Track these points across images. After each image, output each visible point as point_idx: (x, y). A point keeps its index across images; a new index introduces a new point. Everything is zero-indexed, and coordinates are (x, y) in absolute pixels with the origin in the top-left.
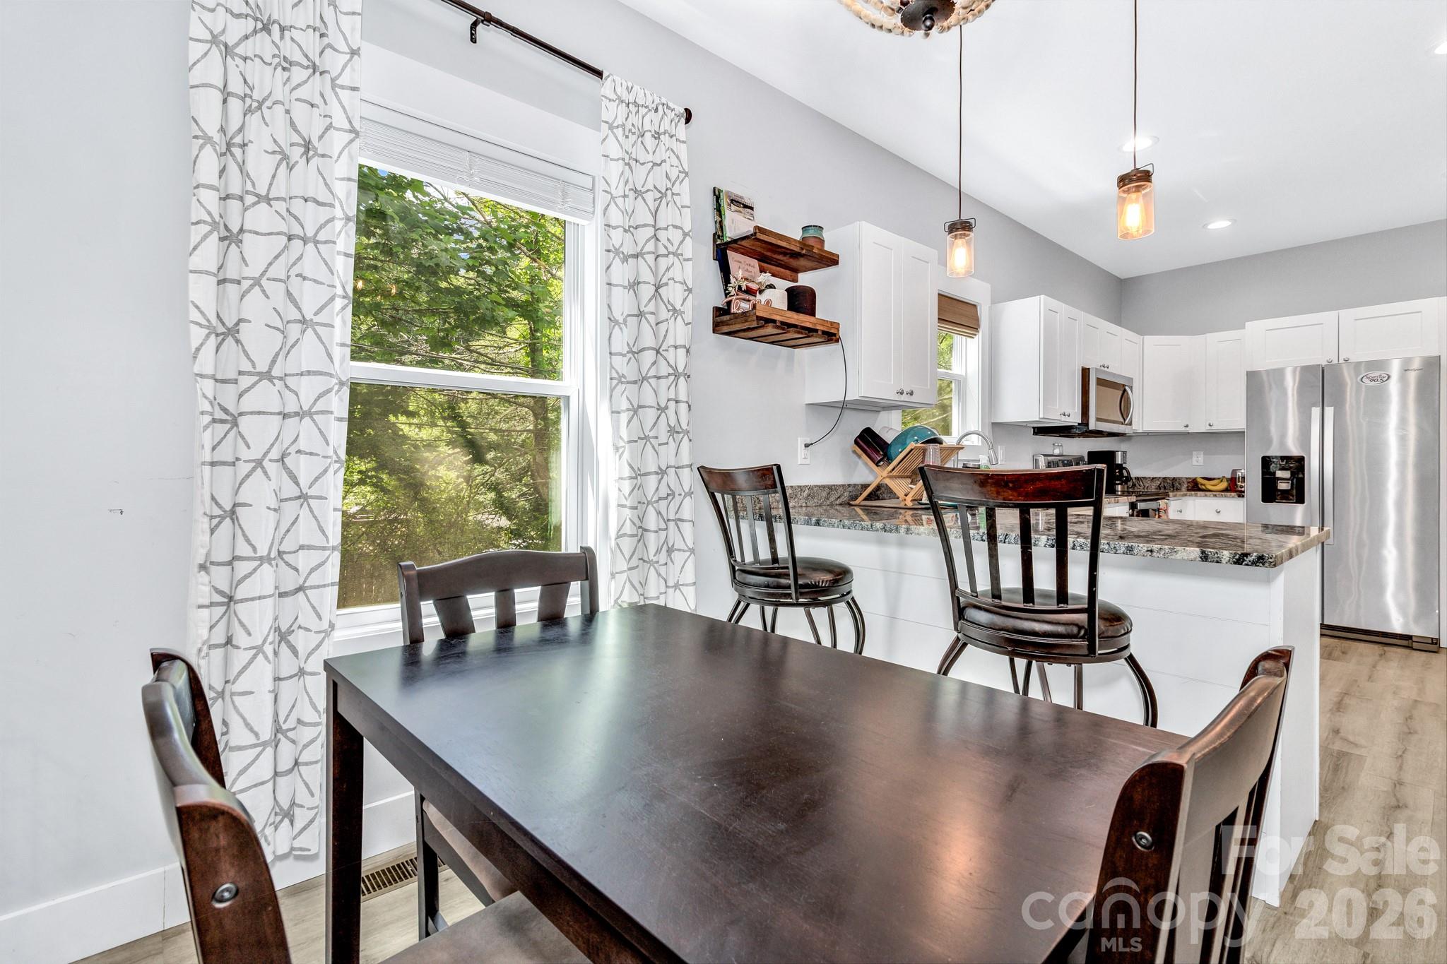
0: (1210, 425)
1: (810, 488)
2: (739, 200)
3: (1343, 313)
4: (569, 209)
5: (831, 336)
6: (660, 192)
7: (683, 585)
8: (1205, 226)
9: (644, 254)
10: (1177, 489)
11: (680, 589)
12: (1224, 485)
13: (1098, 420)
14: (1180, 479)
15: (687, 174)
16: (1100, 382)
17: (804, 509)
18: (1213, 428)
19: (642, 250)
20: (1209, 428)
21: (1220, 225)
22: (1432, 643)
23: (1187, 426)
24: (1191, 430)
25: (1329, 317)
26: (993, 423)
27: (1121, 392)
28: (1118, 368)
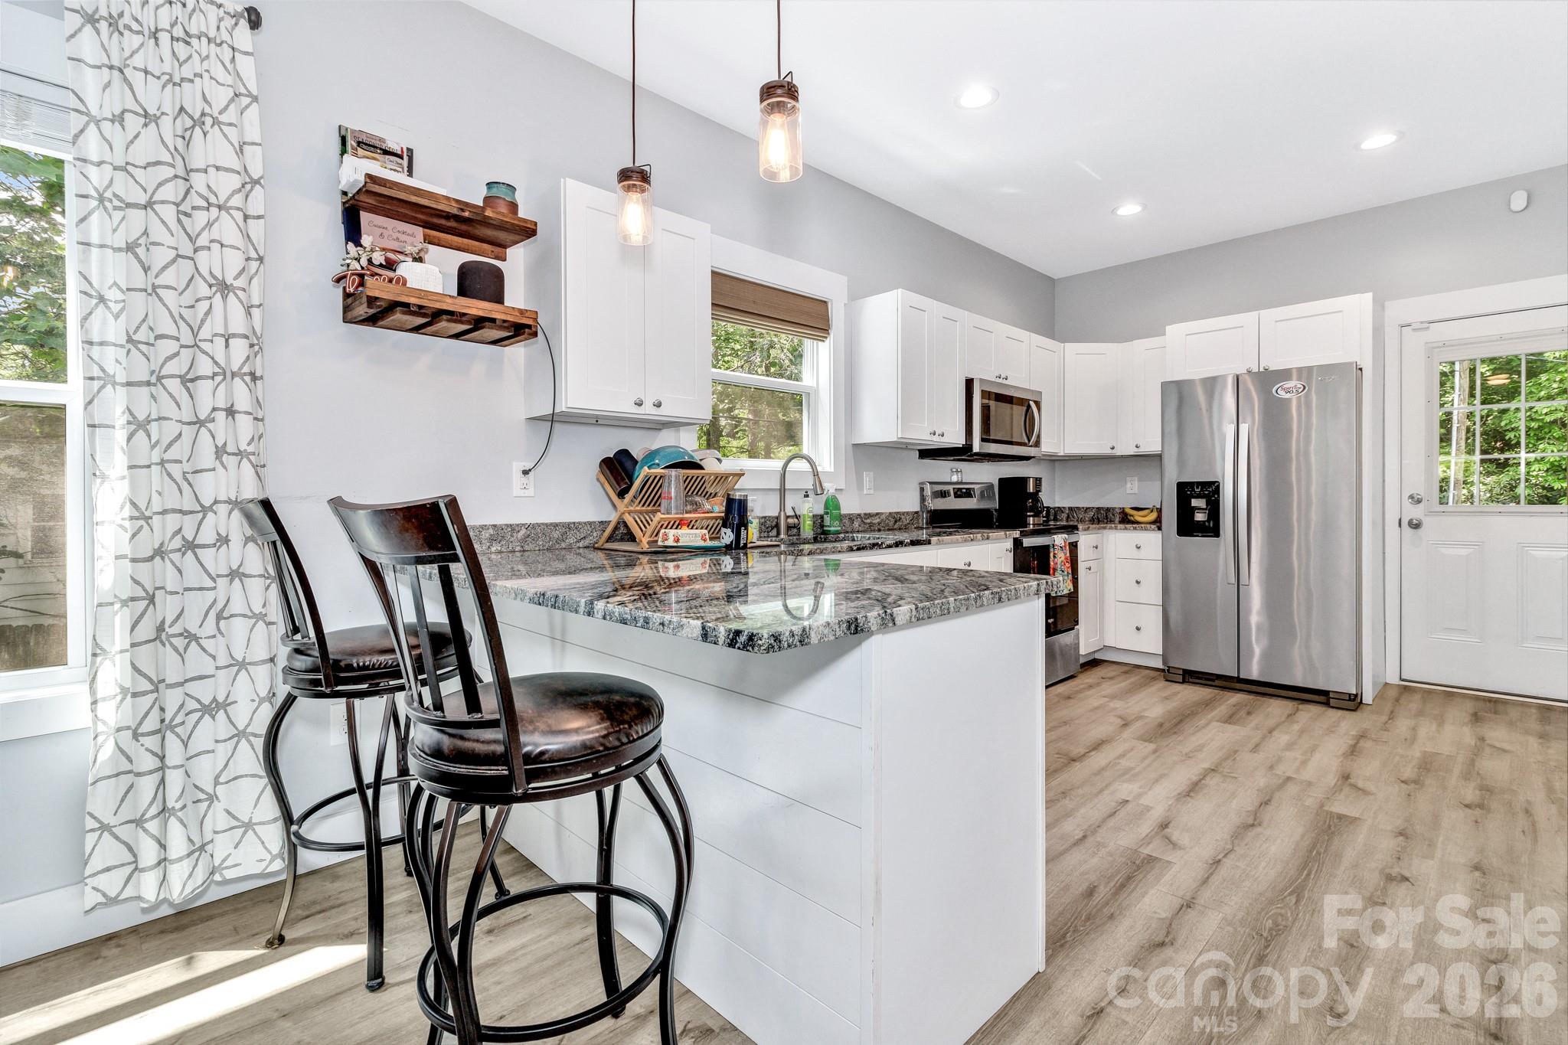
0: (1137, 447)
1: (528, 527)
2: (377, 144)
3: (1264, 313)
4: (32, 136)
5: (520, 330)
6: (192, 118)
7: (250, 664)
8: (1113, 211)
9: (155, 203)
10: (1111, 521)
11: (246, 669)
12: (1153, 516)
13: (983, 440)
14: (1114, 509)
15: (255, 99)
16: (985, 394)
17: (518, 554)
18: (1141, 450)
19: (151, 198)
20: (1136, 450)
21: (1129, 209)
22: (1350, 700)
23: (1113, 448)
24: (1118, 452)
25: (1248, 319)
26: (854, 445)
27: (1025, 408)
28: (1018, 380)
